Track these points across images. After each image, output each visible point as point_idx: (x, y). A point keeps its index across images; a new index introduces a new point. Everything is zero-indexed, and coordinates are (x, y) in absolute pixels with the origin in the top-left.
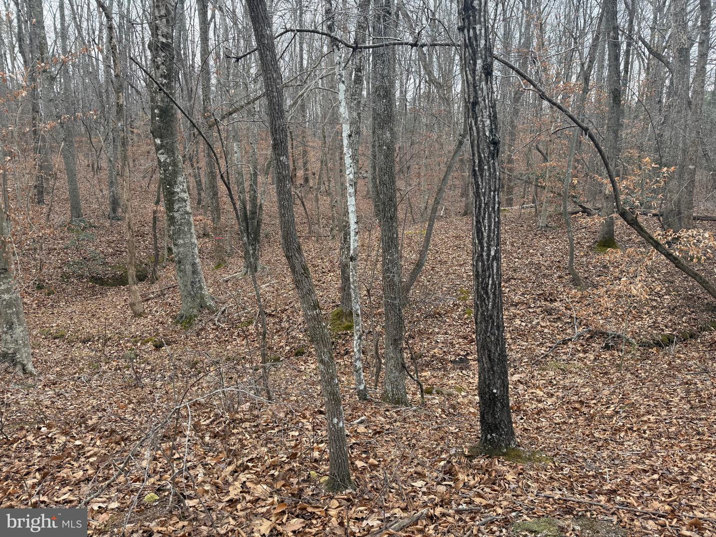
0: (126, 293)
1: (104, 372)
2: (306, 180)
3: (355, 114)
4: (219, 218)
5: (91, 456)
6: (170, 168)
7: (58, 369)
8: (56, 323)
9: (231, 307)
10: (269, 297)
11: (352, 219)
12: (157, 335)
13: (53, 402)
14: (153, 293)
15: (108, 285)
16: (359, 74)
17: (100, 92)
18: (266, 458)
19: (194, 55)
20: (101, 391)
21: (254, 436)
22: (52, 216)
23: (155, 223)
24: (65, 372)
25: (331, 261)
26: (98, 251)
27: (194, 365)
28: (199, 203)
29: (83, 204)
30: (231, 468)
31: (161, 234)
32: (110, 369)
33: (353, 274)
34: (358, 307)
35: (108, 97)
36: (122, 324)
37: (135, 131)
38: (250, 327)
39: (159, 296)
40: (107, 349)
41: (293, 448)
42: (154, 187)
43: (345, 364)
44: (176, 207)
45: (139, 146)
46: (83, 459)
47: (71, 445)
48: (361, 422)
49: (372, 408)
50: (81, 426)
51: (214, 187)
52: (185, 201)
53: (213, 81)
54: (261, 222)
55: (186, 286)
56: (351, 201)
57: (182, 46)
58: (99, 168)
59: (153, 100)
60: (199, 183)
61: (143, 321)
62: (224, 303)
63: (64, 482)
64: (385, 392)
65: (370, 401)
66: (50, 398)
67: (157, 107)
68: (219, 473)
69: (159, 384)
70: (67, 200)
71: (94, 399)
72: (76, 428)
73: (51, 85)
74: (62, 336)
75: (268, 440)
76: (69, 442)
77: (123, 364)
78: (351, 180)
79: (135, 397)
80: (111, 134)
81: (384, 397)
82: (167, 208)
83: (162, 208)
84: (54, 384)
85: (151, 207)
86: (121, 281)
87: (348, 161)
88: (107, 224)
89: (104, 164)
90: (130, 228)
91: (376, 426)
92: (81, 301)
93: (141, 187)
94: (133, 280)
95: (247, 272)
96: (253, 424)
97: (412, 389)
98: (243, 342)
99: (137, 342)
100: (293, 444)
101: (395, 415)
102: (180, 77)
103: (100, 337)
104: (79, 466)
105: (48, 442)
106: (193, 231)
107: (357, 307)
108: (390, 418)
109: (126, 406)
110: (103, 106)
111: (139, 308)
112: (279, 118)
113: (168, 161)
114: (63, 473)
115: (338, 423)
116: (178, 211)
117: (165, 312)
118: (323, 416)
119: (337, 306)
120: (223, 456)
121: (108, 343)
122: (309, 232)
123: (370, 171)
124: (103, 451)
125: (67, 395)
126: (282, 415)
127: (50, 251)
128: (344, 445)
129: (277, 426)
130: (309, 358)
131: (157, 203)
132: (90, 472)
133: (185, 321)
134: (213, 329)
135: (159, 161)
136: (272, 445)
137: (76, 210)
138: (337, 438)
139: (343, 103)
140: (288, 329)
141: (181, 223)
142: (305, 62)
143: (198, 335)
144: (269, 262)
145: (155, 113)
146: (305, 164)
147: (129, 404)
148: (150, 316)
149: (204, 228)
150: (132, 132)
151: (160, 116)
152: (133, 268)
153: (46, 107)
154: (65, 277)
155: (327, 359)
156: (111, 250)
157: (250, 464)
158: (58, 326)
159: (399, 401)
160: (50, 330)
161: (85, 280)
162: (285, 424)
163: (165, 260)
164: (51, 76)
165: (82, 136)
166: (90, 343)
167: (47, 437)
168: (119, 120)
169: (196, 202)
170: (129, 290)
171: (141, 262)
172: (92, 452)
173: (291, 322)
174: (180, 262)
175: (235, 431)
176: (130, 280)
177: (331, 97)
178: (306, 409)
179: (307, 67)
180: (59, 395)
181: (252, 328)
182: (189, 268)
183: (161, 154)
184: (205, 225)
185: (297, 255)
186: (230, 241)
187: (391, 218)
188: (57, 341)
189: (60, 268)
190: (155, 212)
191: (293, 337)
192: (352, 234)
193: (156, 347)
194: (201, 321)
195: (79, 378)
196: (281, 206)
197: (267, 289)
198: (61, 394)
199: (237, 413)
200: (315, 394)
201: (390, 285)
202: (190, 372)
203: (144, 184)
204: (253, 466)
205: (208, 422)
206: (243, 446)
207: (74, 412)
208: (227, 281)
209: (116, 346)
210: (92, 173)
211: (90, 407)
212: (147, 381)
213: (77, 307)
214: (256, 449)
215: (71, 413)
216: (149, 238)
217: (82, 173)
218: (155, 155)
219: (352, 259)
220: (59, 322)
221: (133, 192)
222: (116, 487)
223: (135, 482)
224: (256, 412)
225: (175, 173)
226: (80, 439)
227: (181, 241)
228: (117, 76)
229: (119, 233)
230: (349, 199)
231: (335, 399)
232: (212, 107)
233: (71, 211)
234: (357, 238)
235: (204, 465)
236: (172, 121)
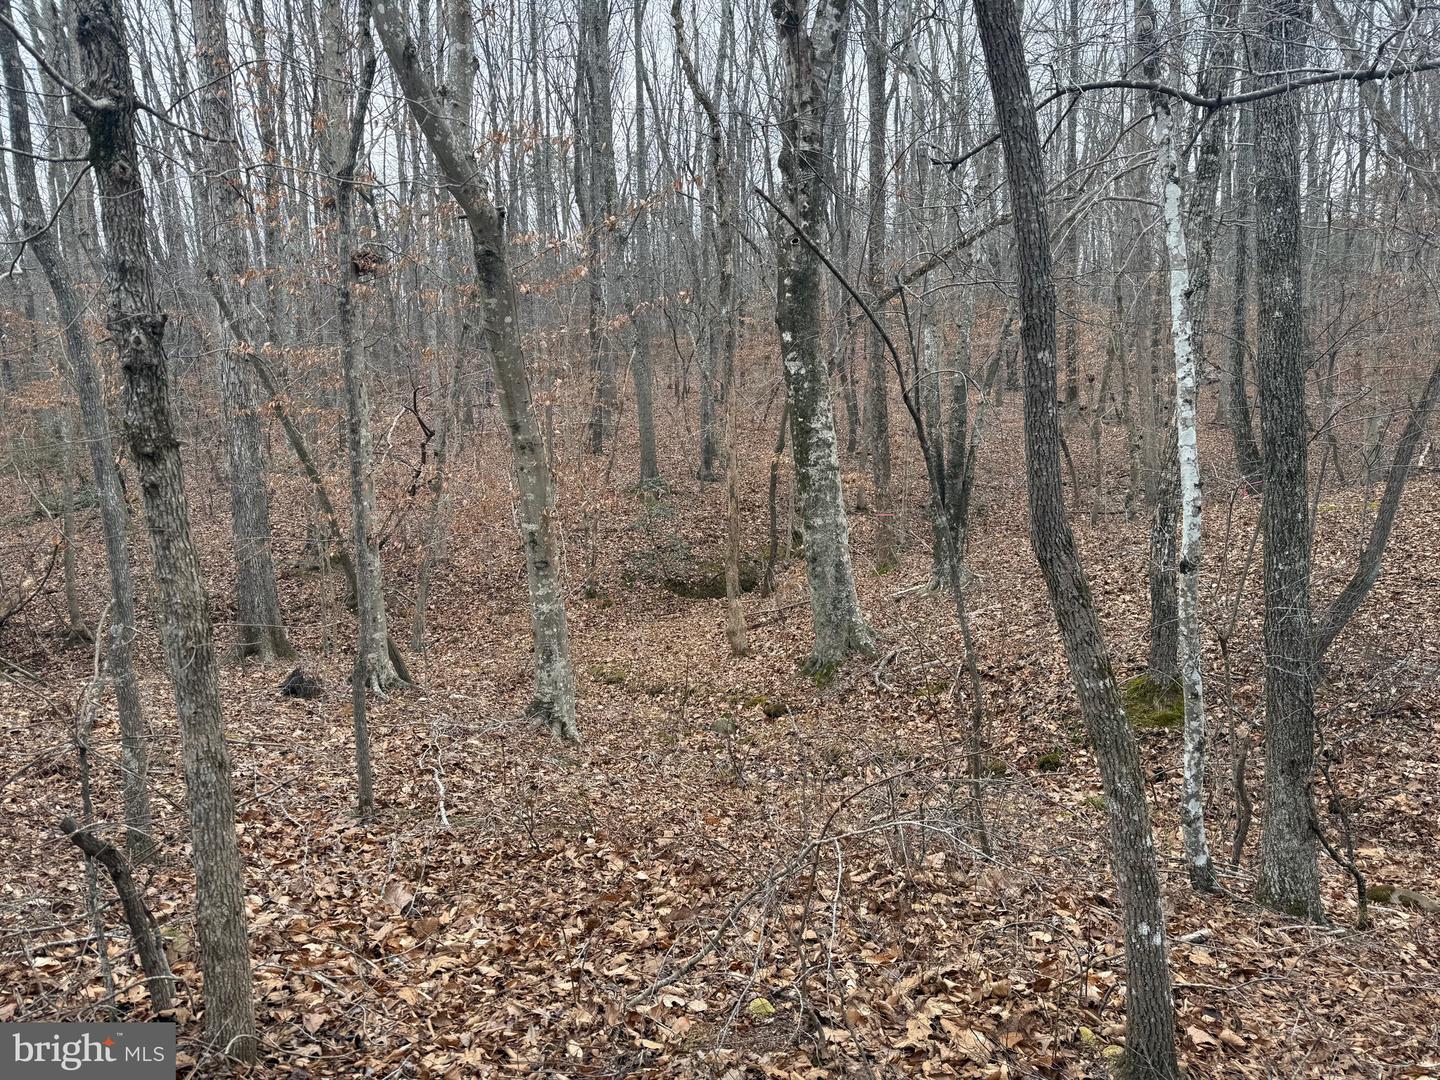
0: (721, 612)
1: (683, 752)
2: (1073, 393)
3: (1197, 246)
4: (887, 476)
5: (661, 905)
6: (806, 385)
7: (612, 737)
8: (613, 657)
9: (906, 652)
10: (982, 637)
11: (1189, 476)
12: (771, 693)
13: (604, 796)
14: (766, 614)
15: (692, 596)
16: (1212, 157)
17: (694, 255)
18: (983, 976)
19: (855, 169)
20: (677, 785)
21: (956, 924)
22: (613, 474)
23: (773, 486)
24: (623, 745)
25: (1126, 570)
26: (679, 536)
27: (834, 758)
28: (851, 448)
29: (660, 455)
30: (910, 982)
31: (783, 508)
32: (692, 747)
33: (1186, 603)
34: (1196, 676)
35: (706, 263)
36: (713, 666)
37: (747, 320)
38: (942, 696)
39: (776, 620)
40: (688, 710)
41: (1039, 966)
42: (773, 422)
43: (1156, 803)
44: (813, 457)
45: (751, 348)
46: (648, 908)
47: (631, 878)
48: (1201, 941)
49: (1226, 914)
50: (646, 845)
51: (881, 417)
52: (829, 446)
53: (890, 212)
54: (971, 483)
55: (824, 605)
56: (1188, 438)
57: (835, 151)
58: (687, 391)
59: (782, 261)
60: (853, 410)
61: (746, 664)
62: (892, 644)
63: (620, 944)
64: (1263, 880)
65: (1221, 896)
66: (601, 786)
67: (789, 273)
68: (886, 986)
69: (772, 785)
70: (635, 447)
71: (667, 798)
72: (639, 849)
73: (620, 250)
74: (620, 680)
75: (988, 940)
76: (628, 871)
77: (711, 738)
78: (1189, 391)
79: (732, 805)
80: (707, 328)
81: (1260, 893)
82: (797, 460)
83: (787, 458)
84: (606, 763)
85: (768, 456)
86: (713, 589)
87: (1182, 348)
88: (696, 489)
89: (695, 384)
90: (732, 496)
91: (1237, 955)
92: (650, 621)
93: (752, 421)
94: (734, 588)
95: (938, 583)
96: (953, 899)
97: (1333, 884)
98: (929, 726)
99: (735, 702)
100: (1039, 958)
101: (1288, 939)
102: (829, 211)
103: (677, 688)
104: (644, 920)
105: (597, 866)
106: (840, 501)
107: (1194, 678)
108: (1274, 945)
109: (717, 820)
110: (697, 280)
111: (741, 641)
112: (1039, 274)
113: (803, 372)
114: (619, 927)
115: (1150, 936)
116: (815, 465)
117: (786, 650)
118: (1106, 910)
119: (1140, 669)
120: (895, 952)
121: (690, 700)
122: (1075, 505)
123: (1227, 364)
124: (681, 900)
125: (625, 785)
126: (1014, 891)
127: (609, 532)
128: (1164, 986)
129: (1004, 913)
130: (1071, 778)
131: (779, 449)
132: (661, 934)
133: (820, 671)
134: (870, 692)
135: (787, 373)
136: (994, 952)
137: (649, 464)
138: (1146, 967)
139: (1175, 226)
140: (1023, 709)
141: (821, 486)
142: (1080, 148)
143: (843, 701)
144: (984, 564)
145: (785, 286)
146: (1071, 359)
147: (722, 816)
148: (759, 657)
149: (859, 496)
150: (742, 323)
151: (793, 290)
152: (735, 566)
153: (611, 290)
154: (628, 577)
155: (1127, 790)
156: (699, 534)
157: (950, 984)
158: (614, 661)
159: (1299, 909)
160: (602, 668)
161: (657, 586)
162: (1021, 912)
163: (788, 555)
164: (621, 236)
165: (662, 335)
166: (662, 696)
167: (596, 857)
168: (723, 303)
169: (845, 445)
170: (725, 607)
171: (748, 558)
172: (662, 898)
173: (1031, 694)
174: (814, 560)
175: (917, 907)
176: (729, 588)
177: (1137, 213)
178: (1068, 889)
179: (1084, 157)
180: (613, 784)
181: (946, 699)
182: (830, 571)
183: (792, 360)
184: (862, 489)
185: (1064, 558)
186: (905, 522)
187: (1291, 475)
188: (611, 687)
189: (621, 562)
190: (775, 467)
191: (1035, 729)
192: (1187, 510)
193: (769, 715)
194: (848, 674)
195: (644, 758)
196: (1034, 454)
197: (980, 622)
198: (617, 783)
199: (921, 869)
200: (1085, 859)
201: (1282, 633)
202: (827, 772)
203: (759, 415)
204: (955, 988)
205: (864, 877)
206: (934, 941)
207: (636, 818)
208: (898, 601)
209: (703, 706)
210: (676, 399)
211: (661, 812)
212: (752, 777)
213: (642, 632)
214: (960, 951)
215: (631, 819)
216: (762, 514)
217: (661, 400)
218: (780, 362)
219: (1185, 567)
220: (616, 655)
221: (739, 431)
222: (701, 972)
223: (733, 969)
224: (959, 876)
225: (814, 394)
226: (645, 869)
227: (819, 522)
228: (723, 224)
229: (714, 504)
230: (1181, 433)
231: (1143, 881)
232: (887, 264)
233: (642, 465)
234: (1199, 520)
235: (860, 965)
236: (814, 297)
